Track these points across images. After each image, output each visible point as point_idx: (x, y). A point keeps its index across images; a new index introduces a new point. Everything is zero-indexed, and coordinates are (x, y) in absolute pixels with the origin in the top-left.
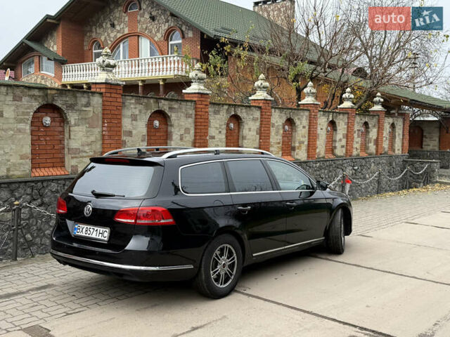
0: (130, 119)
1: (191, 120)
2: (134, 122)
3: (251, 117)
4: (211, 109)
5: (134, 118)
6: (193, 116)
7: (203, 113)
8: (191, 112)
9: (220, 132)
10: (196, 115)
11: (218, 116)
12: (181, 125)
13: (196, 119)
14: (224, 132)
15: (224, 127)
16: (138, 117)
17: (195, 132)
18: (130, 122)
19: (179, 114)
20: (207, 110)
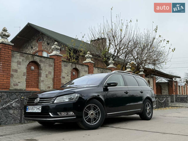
0: (17, 64)
1: (52, 68)
2: (19, 65)
3: (84, 70)
4: (63, 64)
5: (19, 63)
6: (53, 66)
7: (59, 65)
8: (52, 64)
9: (68, 75)
10: (54, 65)
11: (67, 68)
12: (47, 70)
13: (55, 67)
14: (70, 75)
15: (70, 73)
16: (21, 63)
17: (54, 74)
18: (17, 65)
19: (46, 64)
20: (61, 64)
